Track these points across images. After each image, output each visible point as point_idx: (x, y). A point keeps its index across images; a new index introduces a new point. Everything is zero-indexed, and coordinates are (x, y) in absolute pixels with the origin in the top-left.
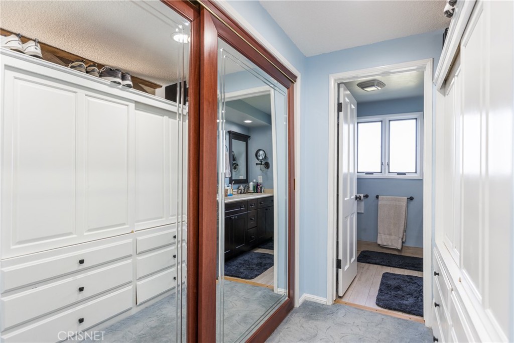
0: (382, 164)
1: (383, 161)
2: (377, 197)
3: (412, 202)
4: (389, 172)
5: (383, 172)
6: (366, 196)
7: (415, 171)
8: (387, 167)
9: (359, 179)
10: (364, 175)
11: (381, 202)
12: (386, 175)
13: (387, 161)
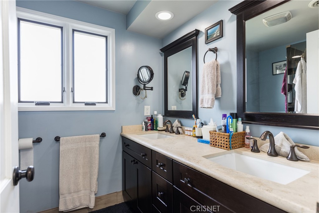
0: (63, 91)
1: (65, 86)
2: (57, 139)
3: (105, 139)
4: (74, 102)
5: (65, 101)
6: (38, 141)
7: (105, 101)
8: (71, 94)
9: (22, 114)
10: (32, 107)
11: (64, 146)
12: (69, 106)
13: (71, 86)
